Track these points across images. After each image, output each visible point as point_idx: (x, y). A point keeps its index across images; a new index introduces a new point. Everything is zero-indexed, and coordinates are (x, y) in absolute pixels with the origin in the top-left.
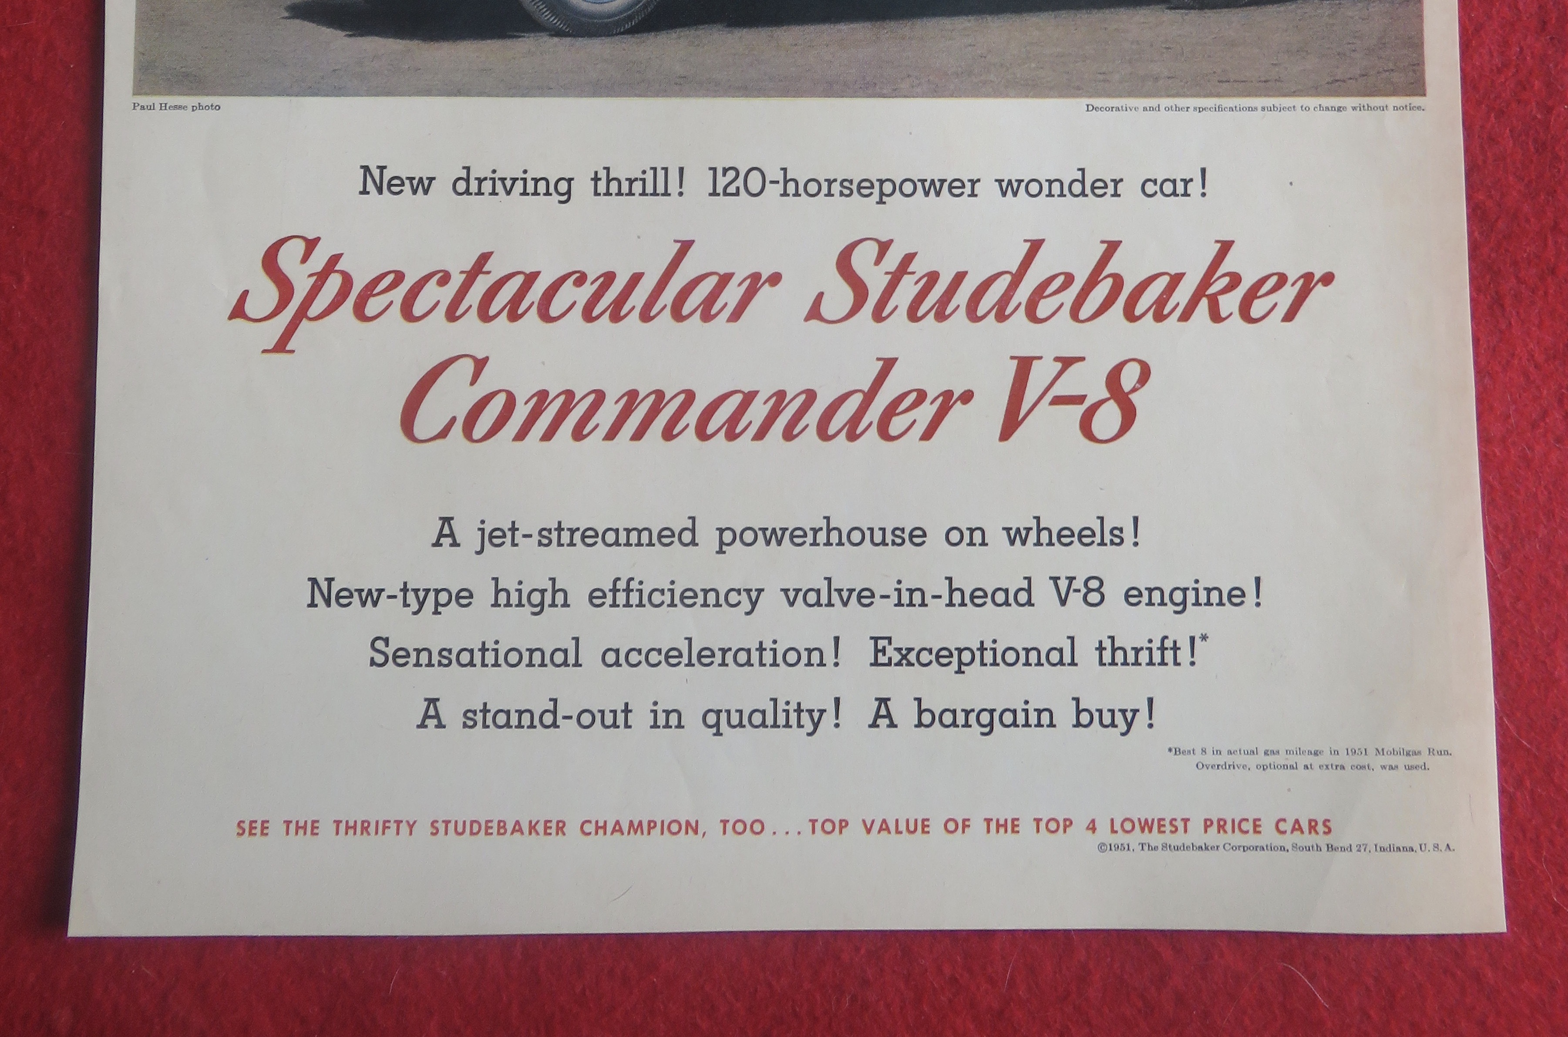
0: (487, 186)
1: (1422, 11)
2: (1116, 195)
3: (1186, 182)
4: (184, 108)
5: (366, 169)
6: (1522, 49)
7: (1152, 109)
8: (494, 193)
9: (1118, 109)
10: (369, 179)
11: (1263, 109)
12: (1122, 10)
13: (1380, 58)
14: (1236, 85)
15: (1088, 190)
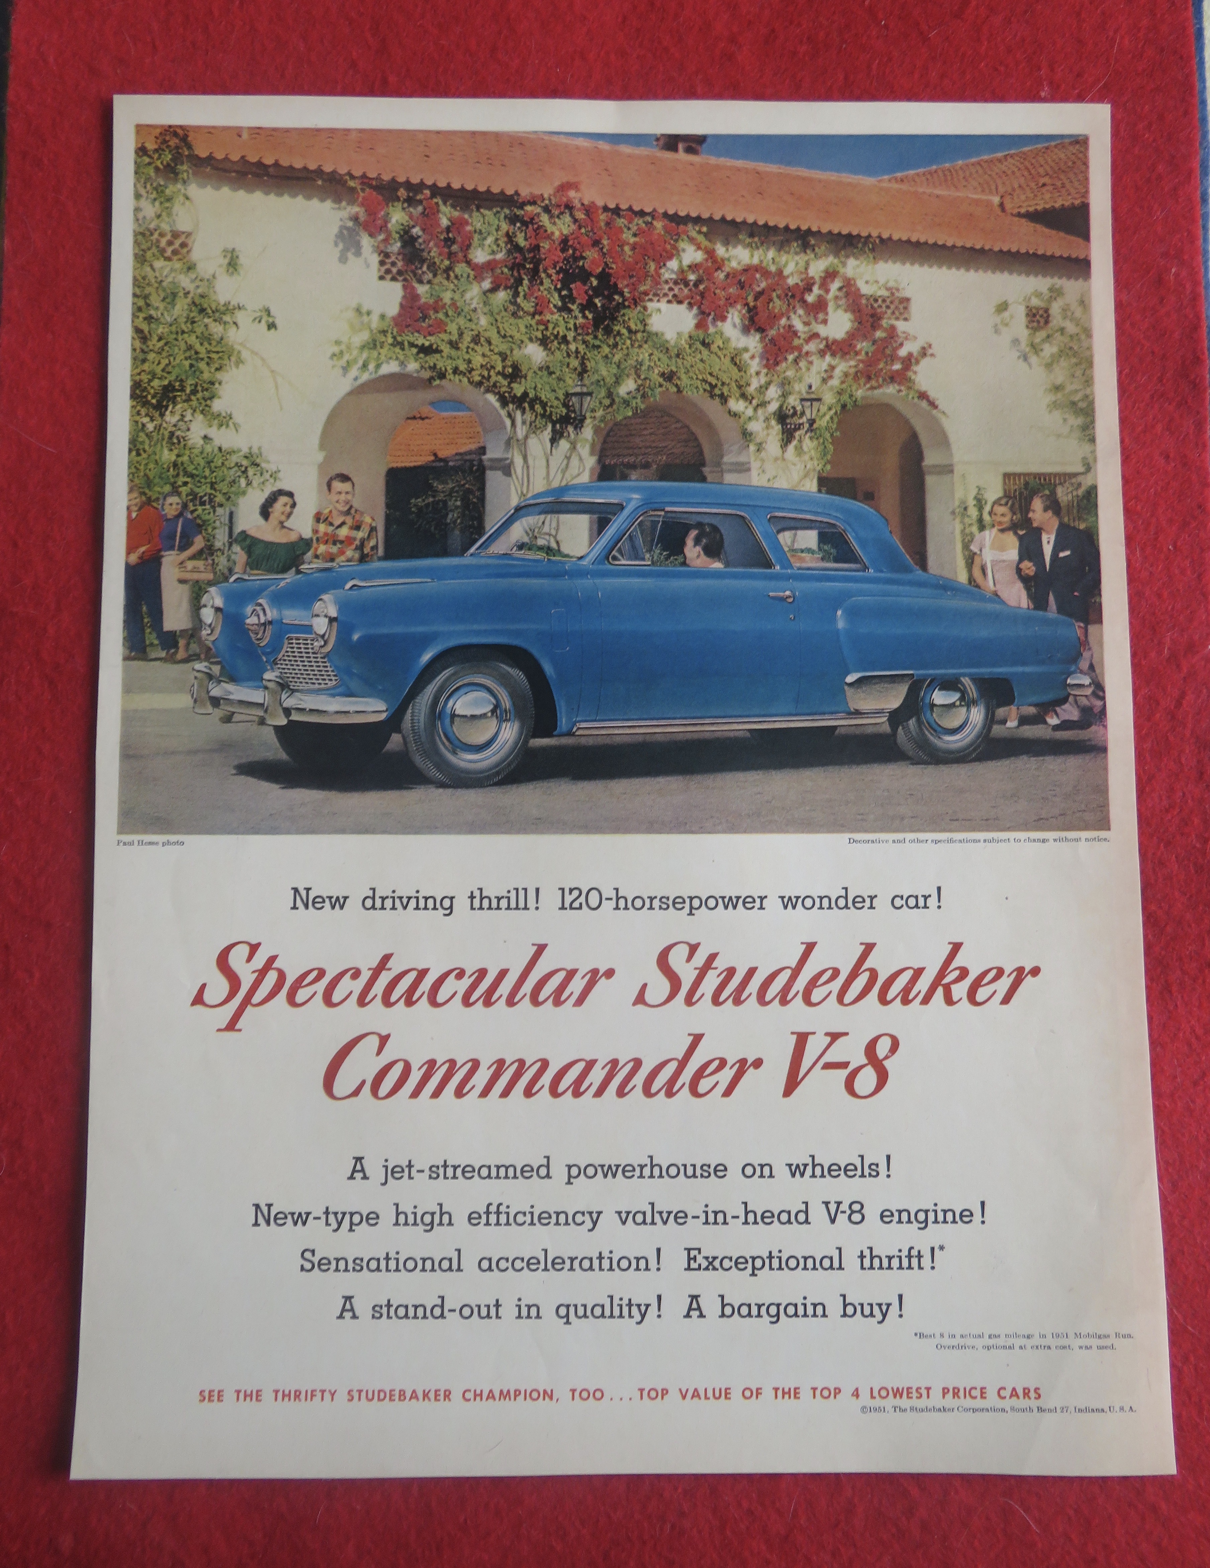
0: (388, 903)
1: (1107, 765)
2: (872, 907)
3: (926, 898)
4: (157, 843)
5: (296, 890)
6: (1184, 794)
7: (899, 841)
8: (394, 908)
9: (873, 842)
10: (298, 898)
11: (985, 841)
12: (876, 765)
13: (1075, 801)
14: (963, 822)
15: (850, 904)
